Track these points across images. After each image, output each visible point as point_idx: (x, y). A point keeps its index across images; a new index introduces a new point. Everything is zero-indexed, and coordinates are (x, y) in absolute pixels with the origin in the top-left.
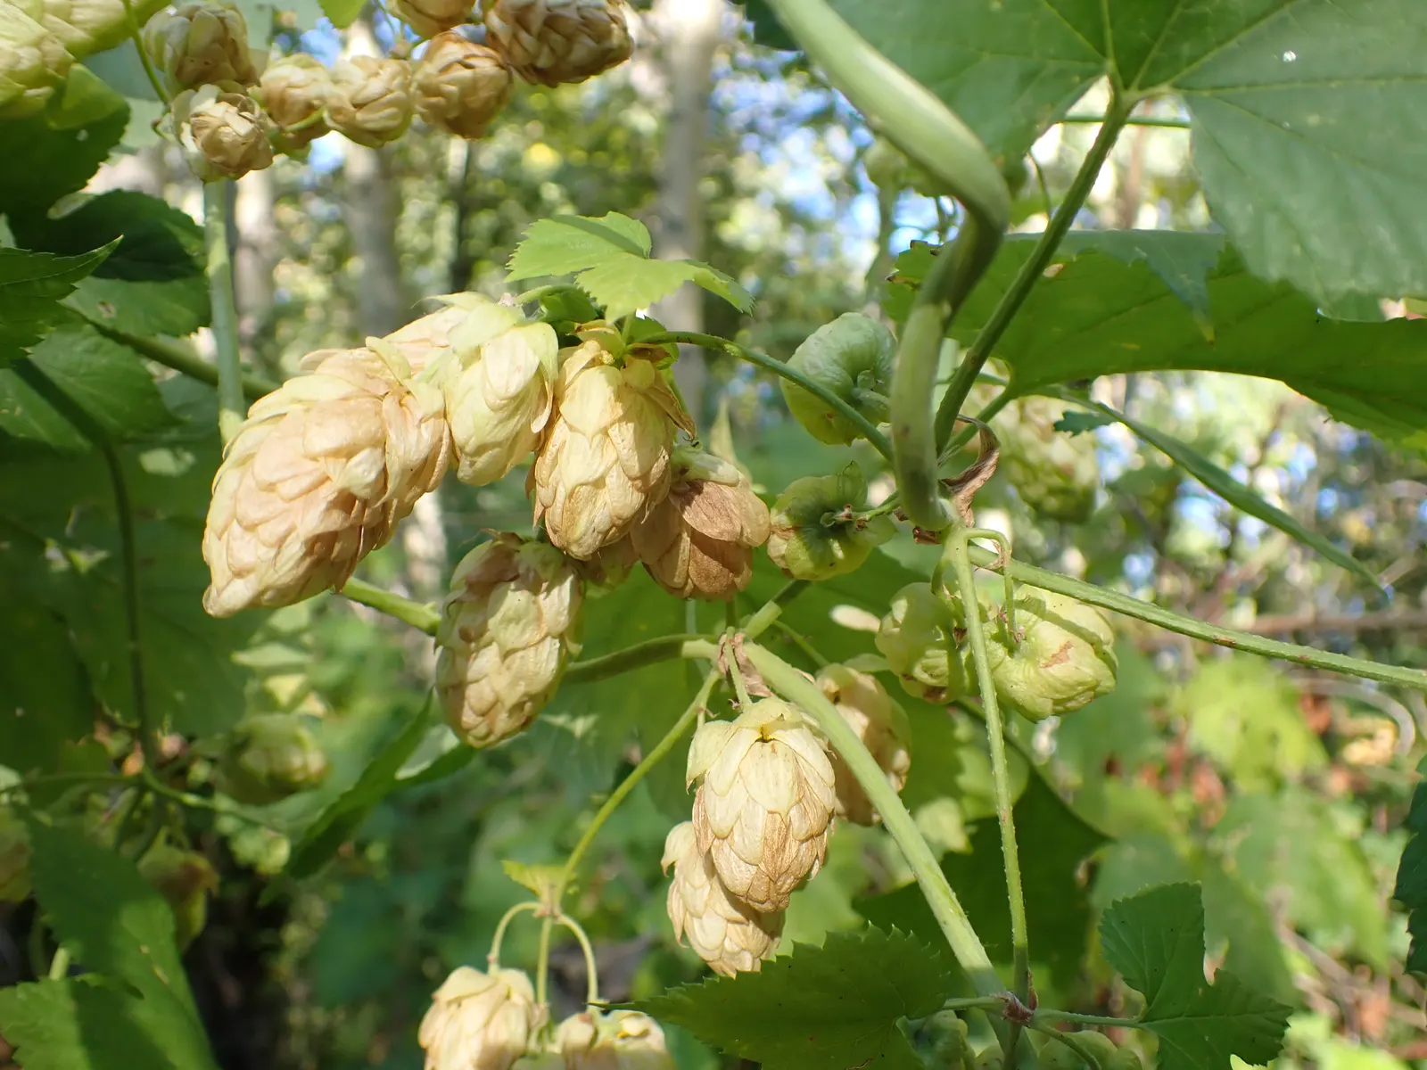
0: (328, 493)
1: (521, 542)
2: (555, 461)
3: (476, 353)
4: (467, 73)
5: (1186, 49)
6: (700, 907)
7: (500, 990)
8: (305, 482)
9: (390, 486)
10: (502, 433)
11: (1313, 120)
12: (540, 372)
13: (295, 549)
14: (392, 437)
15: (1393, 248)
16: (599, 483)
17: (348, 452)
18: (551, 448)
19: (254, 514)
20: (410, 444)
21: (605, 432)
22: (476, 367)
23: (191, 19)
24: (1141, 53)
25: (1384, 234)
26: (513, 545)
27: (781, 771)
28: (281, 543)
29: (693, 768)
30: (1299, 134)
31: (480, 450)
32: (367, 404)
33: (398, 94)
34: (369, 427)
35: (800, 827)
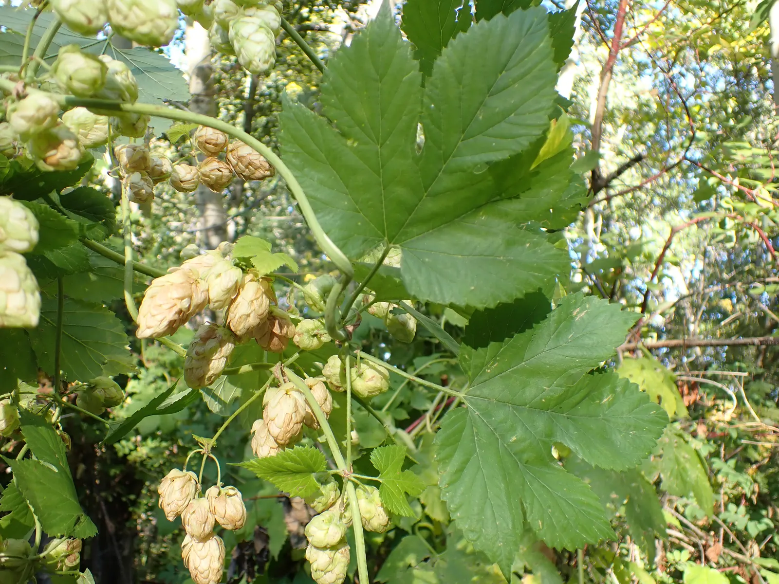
0: (176, 309)
1: (218, 327)
2: (236, 307)
3: (220, 275)
4: (220, 173)
5: (403, 238)
6: (262, 443)
7: (187, 477)
8: (170, 305)
9: (191, 309)
10: (223, 298)
11: (427, 260)
12: (236, 282)
13: (165, 323)
14: (194, 295)
15: (437, 292)
16: (248, 315)
17: (182, 299)
18: (236, 303)
19: (154, 312)
20: (198, 299)
21: (252, 302)
22: (219, 279)
23: (135, 150)
24: (393, 237)
25: (436, 289)
26: (215, 327)
27: (291, 403)
28: (161, 321)
29: (265, 400)
30: (424, 262)
31: (216, 302)
32: (187, 285)
33: (196, 180)
34: (187, 293)
35: (294, 420)
